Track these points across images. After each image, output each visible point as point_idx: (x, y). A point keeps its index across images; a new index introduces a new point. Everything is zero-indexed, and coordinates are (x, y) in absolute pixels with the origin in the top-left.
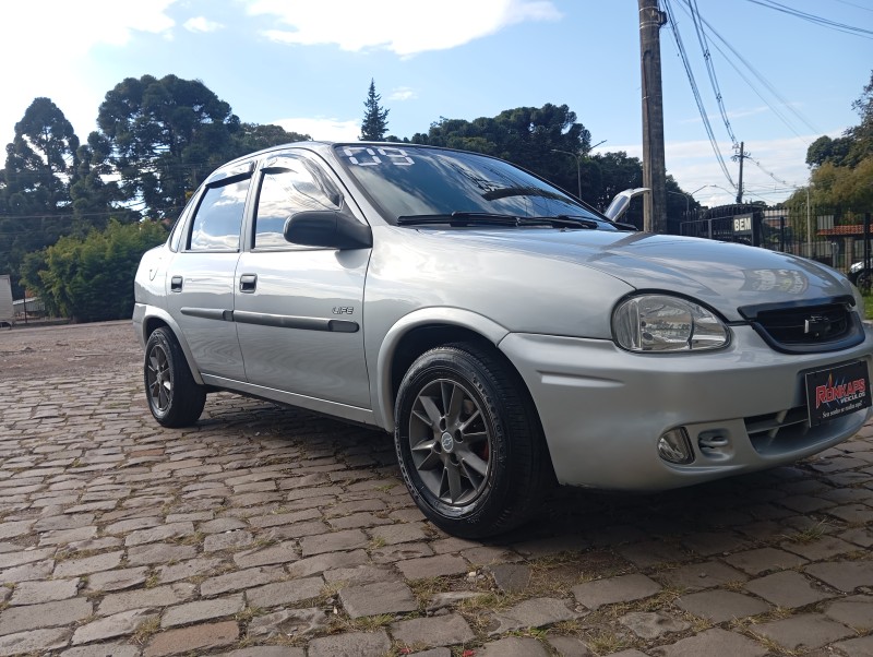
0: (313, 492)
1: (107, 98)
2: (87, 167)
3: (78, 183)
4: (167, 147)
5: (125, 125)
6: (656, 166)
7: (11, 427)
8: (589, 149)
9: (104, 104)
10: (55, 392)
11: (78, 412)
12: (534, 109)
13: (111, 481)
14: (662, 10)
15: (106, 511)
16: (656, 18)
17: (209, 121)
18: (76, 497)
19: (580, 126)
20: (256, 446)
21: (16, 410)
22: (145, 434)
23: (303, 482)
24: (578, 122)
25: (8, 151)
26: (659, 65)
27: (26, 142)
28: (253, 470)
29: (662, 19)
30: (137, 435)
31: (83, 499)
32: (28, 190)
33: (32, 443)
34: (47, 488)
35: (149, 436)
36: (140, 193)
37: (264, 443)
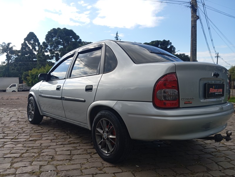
0: (81, 157)
1: (48, 33)
2: (42, 50)
3: (39, 55)
4: (62, 46)
5: (52, 40)
6: (194, 58)
7: (2, 123)
8: (175, 52)
9: (47, 35)
10: (19, 113)
11: (22, 120)
12: (160, 41)
13: (22, 146)
14: (198, 15)
15: (16, 158)
16: (196, 17)
17: (74, 40)
18: (9, 151)
19: (173, 46)
20: (68, 137)
21: (6, 118)
22: (38, 129)
23: (79, 152)
24: (172, 45)
25: (22, 45)
26: (196, 30)
27: (26, 43)
28: (65, 146)
29: (198, 18)
30: (35, 130)
31: (11, 152)
32: (26, 56)
33: (6, 130)
34: (3, 146)
35: (39, 130)
36: (54, 58)
37: (71, 136)
